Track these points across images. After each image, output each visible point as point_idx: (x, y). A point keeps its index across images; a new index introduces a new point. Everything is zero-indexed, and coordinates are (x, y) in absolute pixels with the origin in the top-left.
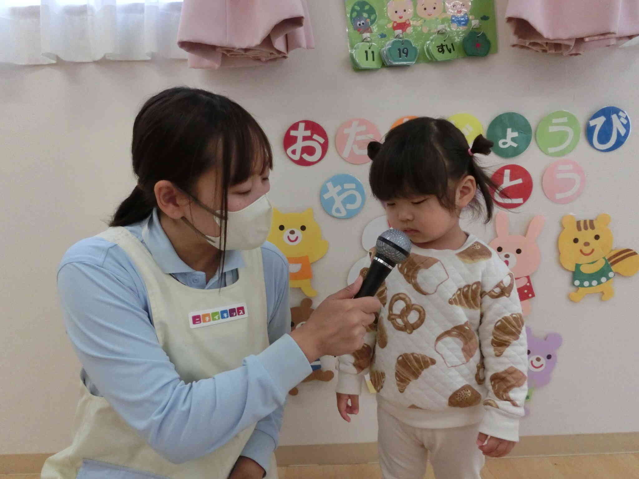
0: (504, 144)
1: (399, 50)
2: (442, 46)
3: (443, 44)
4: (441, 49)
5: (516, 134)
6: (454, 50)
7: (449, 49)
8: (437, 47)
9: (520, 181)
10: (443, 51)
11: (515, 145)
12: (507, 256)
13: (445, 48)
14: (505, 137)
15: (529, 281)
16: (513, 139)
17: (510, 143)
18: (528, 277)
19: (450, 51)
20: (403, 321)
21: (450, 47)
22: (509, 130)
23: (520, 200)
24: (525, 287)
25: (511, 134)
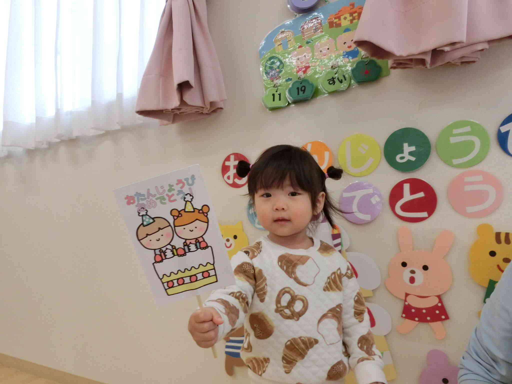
0: (402, 158)
1: (298, 88)
2: (333, 79)
3: (334, 77)
4: (332, 81)
5: (413, 148)
6: (345, 80)
7: (340, 80)
8: (328, 80)
9: (421, 195)
10: (334, 83)
11: (413, 159)
12: (413, 272)
13: (336, 80)
14: (402, 152)
15: (441, 301)
16: (411, 153)
17: (408, 157)
18: (439, 297)
19: (341, 82)
20: (290, 311)
21: (341, 78)
22: (406, 145)
23: (425, 214)
24: (436, 307)
25: (407, 148)
